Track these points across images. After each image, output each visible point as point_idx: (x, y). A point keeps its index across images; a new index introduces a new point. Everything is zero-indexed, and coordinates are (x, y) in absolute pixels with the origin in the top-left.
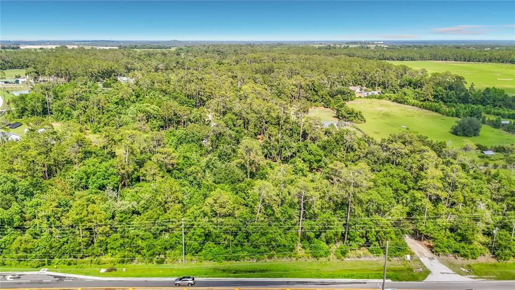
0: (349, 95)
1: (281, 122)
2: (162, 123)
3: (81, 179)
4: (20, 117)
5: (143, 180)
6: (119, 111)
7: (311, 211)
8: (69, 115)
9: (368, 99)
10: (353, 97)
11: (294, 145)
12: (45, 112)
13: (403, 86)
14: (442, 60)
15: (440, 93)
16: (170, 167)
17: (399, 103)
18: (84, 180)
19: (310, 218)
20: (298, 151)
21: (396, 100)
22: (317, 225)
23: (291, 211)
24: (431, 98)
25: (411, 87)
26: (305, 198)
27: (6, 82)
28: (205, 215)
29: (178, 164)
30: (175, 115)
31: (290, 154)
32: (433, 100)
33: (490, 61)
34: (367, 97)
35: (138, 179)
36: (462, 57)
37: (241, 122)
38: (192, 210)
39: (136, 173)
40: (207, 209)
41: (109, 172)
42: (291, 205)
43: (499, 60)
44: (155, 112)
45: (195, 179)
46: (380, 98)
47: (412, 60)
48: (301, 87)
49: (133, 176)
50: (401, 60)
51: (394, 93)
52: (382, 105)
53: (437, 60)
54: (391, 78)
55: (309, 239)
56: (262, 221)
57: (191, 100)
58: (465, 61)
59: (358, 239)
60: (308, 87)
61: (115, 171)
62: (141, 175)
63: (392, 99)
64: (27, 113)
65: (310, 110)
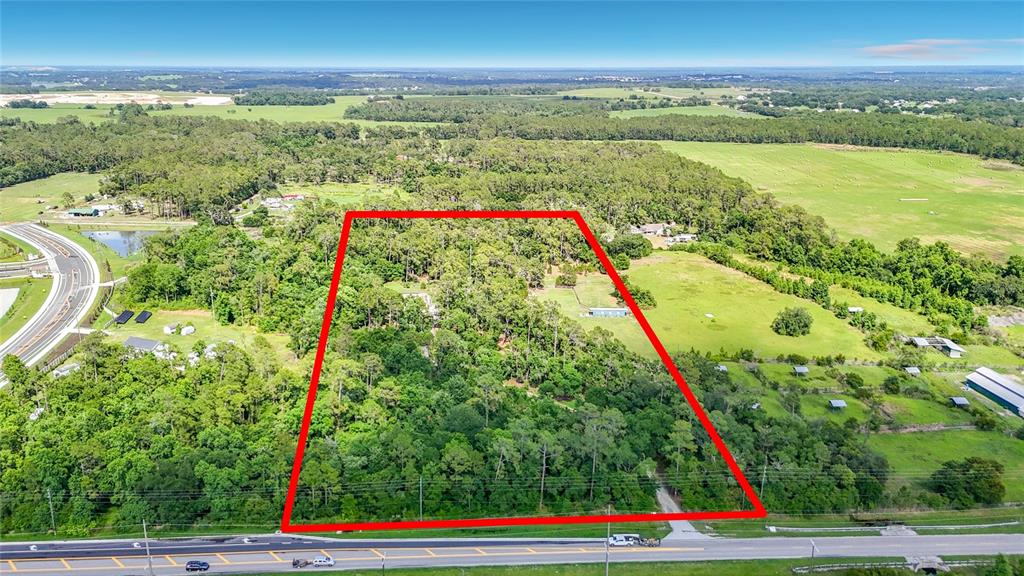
0: (641, 248)
1: (531, 324)
2: (361, 316)
3: (292, 424)
4: (143, 300)
5: (359, 419)
6: (296, 295)
7: (554, 468)
8: (226, 305)
9: (673, 253)
10: (648, 250)
11: (545, 362)
12: (183, 292)
13: (730, 228)
14: (830, 142)
15: (783, 247)
16: (392, 404)
17: (719, 262)
18: (294, 426)
19: (553, 475)
20: (551, 371)
21: (713, 258)
22: (560, 481)
23: (533, 469)
24: (768, 253)
25: (744, 227)
26: (548, 454)
27: (76, 214)
28: (442, 472)
29: (402, 401)
30: (381, 304)
31: (539, 375)
32: (771, 257)
33: (915, 145)
34: (671, 249)
35: (353, 419)
36: (866, 138)
37: (474, 321)
38: (428, 466)
39: (350, 411)
40: (444, 467)
41: (322, 414)
42: (535, 462)
43: (929, 144)
44: (350, 299)
45: (424, 422)
46: (692, 250)
47: (776, 141)
48: (566, 240)
49: (348, 415)
50: (756, 143)
51: (716, 241)
52: (690, 268)
53: (821, 141)
54: (711, 216)
56: (501, 480)
57: (397, 265)
58: (869, 145)
60: (576, 239)
61: (328, 412)
62: (356, 413)
63: (709, 255)
64: (153, 293)
65: (580, 278)
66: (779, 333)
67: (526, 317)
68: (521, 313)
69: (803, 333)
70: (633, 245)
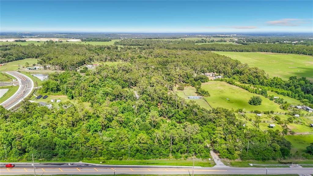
0: (205, 79)
1: (168, 99)
2: (114, 97)
3: (88, 127)
4: (46, 92)
5: (110, 127)
6: (93, 91)
7: (175, 142)
8: (71, 93)
9: (215, 81)
10: (207, 80)
11: (173, 111)
12: (58, 90)
13: (234, 74)
14: (265, 52)
15: (251, 79)
16: (122, 122)
17: (230, 84)
18: (89, 128)
19: (175, 145)
20: (175, 114)
21: (229, 83)
22: (177, 147)
23: (168, 142)
24: (247, 81)
25: (238, 74)
26: (173, 137)
27: (30, 69)
28: (137, 143)
29: (125, 121)
30: (120, 93)
31: (171, 115)
32: (247, 83)
33: (292, 53)
34: (215, 80)
35: (108, 127)
36: (276, 50)
37: (150, 98)
38: (132, 141)
39: (108, 124)
40: (137, 141)
41: (98, 124)
42: (168, 140)
43: (296, 52)
44: (111, 92)
45: (132, 128)
46: (222, 80)
47: (248, 51)
48: (181, 76)
49: (107, 126)
50: (241, 52)
51: (229, 78)
52: (221, 86)
53: (262, 52)
54: (228, 70)
55: (174, 152)
56: (157, 146)
57: (126, 83)
58: (277, 52)
59: (192, 152)
60: (184, 76)
61: (100, 124)
62: (110, 125)
63: (227, 82)
64: (49, 90)
65: (185, 88)
66: (251, 104)
67: (167, 97)
68: (165, 96)
69: (259, 104)
70: (202, 78)
